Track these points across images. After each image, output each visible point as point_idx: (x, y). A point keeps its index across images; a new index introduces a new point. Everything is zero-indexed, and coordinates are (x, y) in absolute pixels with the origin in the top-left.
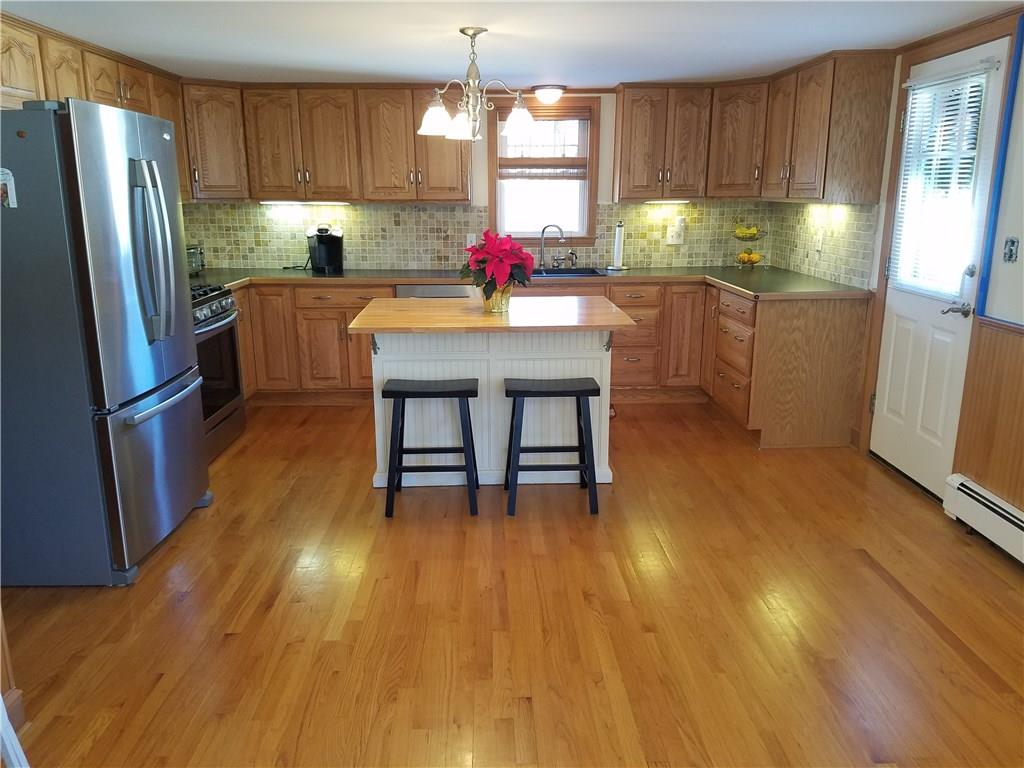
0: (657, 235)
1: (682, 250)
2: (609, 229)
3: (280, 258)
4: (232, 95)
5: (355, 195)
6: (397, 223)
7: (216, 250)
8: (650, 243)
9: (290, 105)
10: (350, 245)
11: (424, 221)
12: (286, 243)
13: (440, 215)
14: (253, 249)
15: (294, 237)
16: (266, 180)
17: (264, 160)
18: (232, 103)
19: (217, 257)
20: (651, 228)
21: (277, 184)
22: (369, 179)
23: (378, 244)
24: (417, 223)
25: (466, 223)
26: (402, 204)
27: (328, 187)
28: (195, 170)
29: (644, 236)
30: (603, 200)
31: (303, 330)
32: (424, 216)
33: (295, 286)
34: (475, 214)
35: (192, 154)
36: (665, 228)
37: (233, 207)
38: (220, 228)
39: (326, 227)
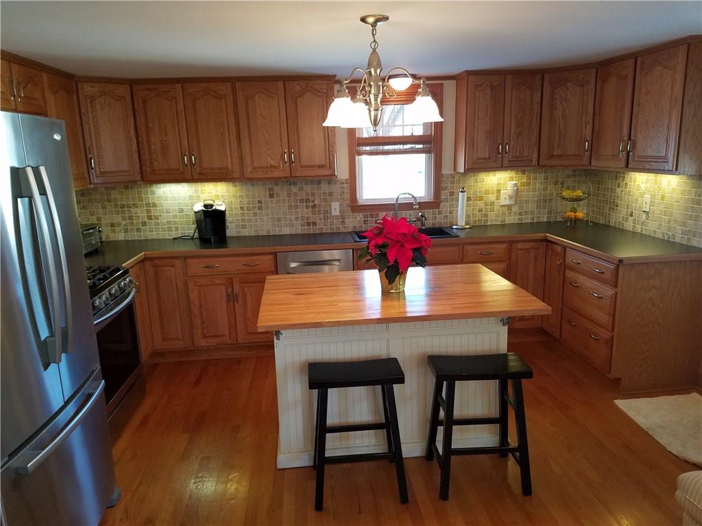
0: (492, 197)
1: (514, 209)
2: (452, 194)
3: (170, 230)
4: (123, 91)
5: (237, 174)
6: (271, 196)
7: (112, 225)
8: (486, 204)
9: (176, 98)
10: (231, 215)
11: (294, 193)
12: (175, 216)
13: (308, 188)
14: (145, 223)
15: (181, 211)
16: (156, 164)
17: (153, 147)
18: (124, 97)
19: (114, 231)
20: (487, 192)
21: (166, 168)
22: (248, 160)
23: (255, 214)
24: (289, 195)
25: (331, 194)
26: (276, 180)
27: (213, 169)
28: (91, 159)
29: (481, 199)
30: (447, 170)
31: (194, 296)
32: (294, 189)
33: (186, 257)
34: (338, 186)
35: (88, 145)
36: (499, 191)
37: (127, 187)
38: (116, 206)
39: (211, 202)
